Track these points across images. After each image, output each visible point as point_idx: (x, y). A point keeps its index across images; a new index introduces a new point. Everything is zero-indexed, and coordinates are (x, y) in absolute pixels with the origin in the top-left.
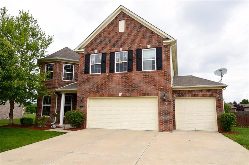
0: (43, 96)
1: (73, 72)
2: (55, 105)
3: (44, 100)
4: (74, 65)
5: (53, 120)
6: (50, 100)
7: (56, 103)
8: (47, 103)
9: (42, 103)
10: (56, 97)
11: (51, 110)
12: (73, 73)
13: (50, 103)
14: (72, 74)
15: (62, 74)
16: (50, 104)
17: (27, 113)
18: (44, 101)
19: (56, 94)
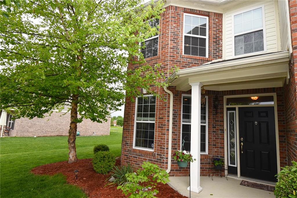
0: (137, 99)
1: (205, 35)
2: (168, 121)
3: (138, 106)
4: (209, 16)
5: (165, 164)
6: (153, 109)
7: (169, 116)
8: (145, 116)
9: (134, 114)
10: (169, 99)
11: (156, 134)
12: (207, 37)
13: (152, 116)
14: (205, 39)
15: (182, 40)
16: (152, 119)
17: (118, 126)
18: (138, 111)
19: (169, 92)
